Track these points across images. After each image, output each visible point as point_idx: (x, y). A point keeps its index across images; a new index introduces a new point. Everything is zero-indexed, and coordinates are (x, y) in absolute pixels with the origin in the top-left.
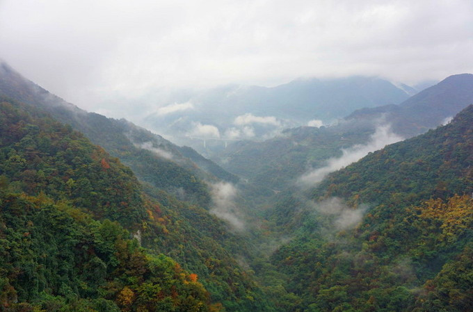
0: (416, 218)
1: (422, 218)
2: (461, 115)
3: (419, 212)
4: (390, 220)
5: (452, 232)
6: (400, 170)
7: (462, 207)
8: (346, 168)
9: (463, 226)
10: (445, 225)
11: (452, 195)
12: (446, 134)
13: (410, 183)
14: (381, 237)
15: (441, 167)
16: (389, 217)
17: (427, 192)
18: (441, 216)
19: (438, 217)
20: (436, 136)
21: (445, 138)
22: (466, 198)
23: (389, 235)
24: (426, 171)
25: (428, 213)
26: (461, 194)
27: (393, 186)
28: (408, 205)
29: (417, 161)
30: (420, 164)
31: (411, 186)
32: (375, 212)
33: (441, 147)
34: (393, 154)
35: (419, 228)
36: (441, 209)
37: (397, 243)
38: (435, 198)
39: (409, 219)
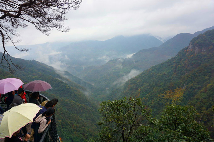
0: (162, 99)
1: (165, 99)
2: (179, 53)
3: (163, 96)
4: (152, 100)
5: (176, 104)
6: (157, 78)
7: (179, 93)
8: (135, 77)
9: (180, 101)
10: (173, 101)
11: (176, 88)
12: (174, 61)
13: (161, 83)
14: (149, 108)
15: (173, 75)
16: (152, 99)
17: (166, 87)
18: (172, 97)
19: (171, 98)
20: (170, 62)
21: (174, 63)
22: (181, 89)
23: (152, 107)
24: (167, 77)
25: (167, 97)
26: (179, 87)
27: (154, 84)
28: (159, 93)
29: (163, 73)
30: (165, 74)
31: (161, 84)
32: (146, 97)
33: (172, 67)
34: (154, 70)
35: (164, 103)
36: (172, 94)
37: (155, 110)
38: (169, 90)
39: (159, 100)
